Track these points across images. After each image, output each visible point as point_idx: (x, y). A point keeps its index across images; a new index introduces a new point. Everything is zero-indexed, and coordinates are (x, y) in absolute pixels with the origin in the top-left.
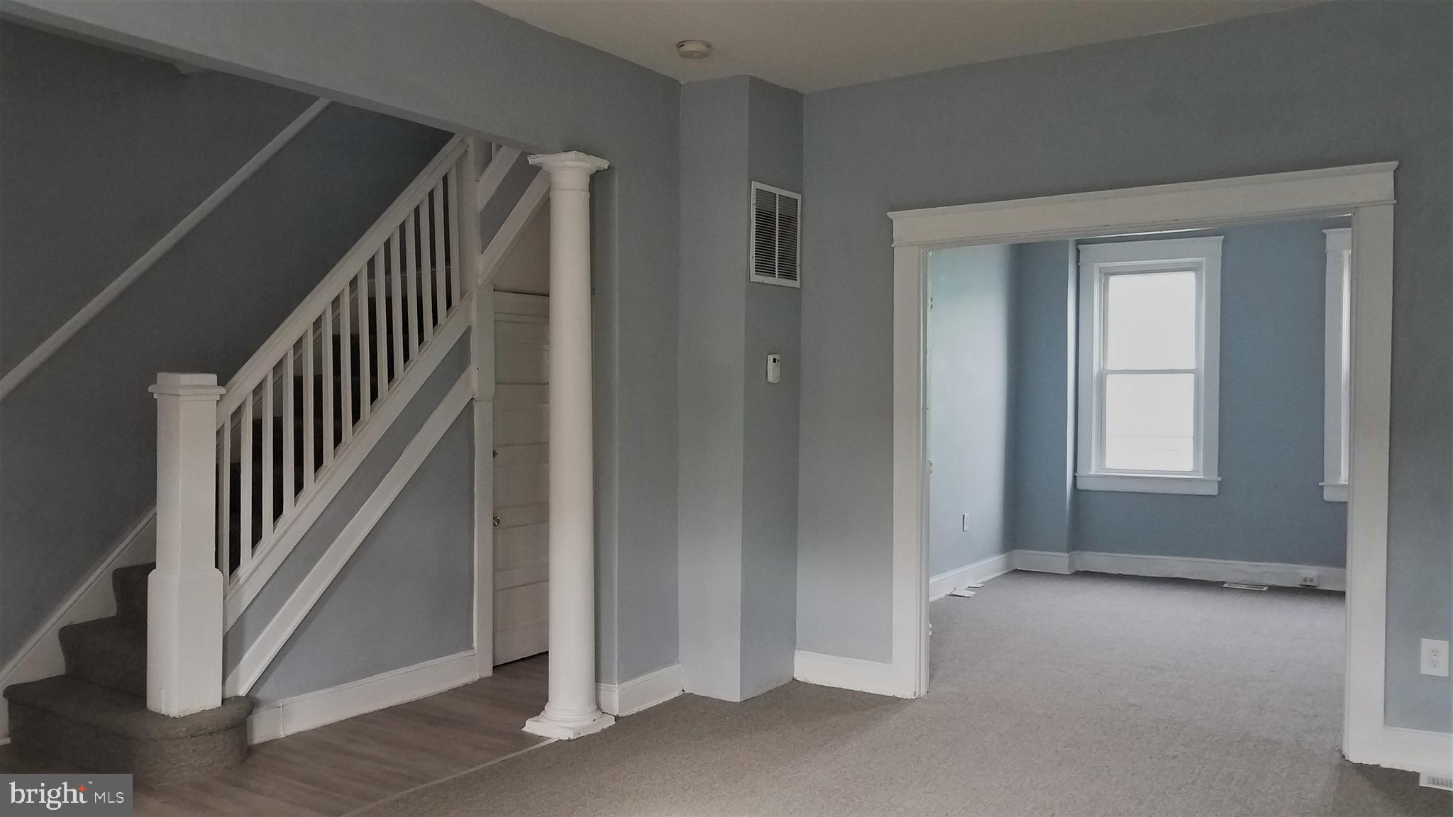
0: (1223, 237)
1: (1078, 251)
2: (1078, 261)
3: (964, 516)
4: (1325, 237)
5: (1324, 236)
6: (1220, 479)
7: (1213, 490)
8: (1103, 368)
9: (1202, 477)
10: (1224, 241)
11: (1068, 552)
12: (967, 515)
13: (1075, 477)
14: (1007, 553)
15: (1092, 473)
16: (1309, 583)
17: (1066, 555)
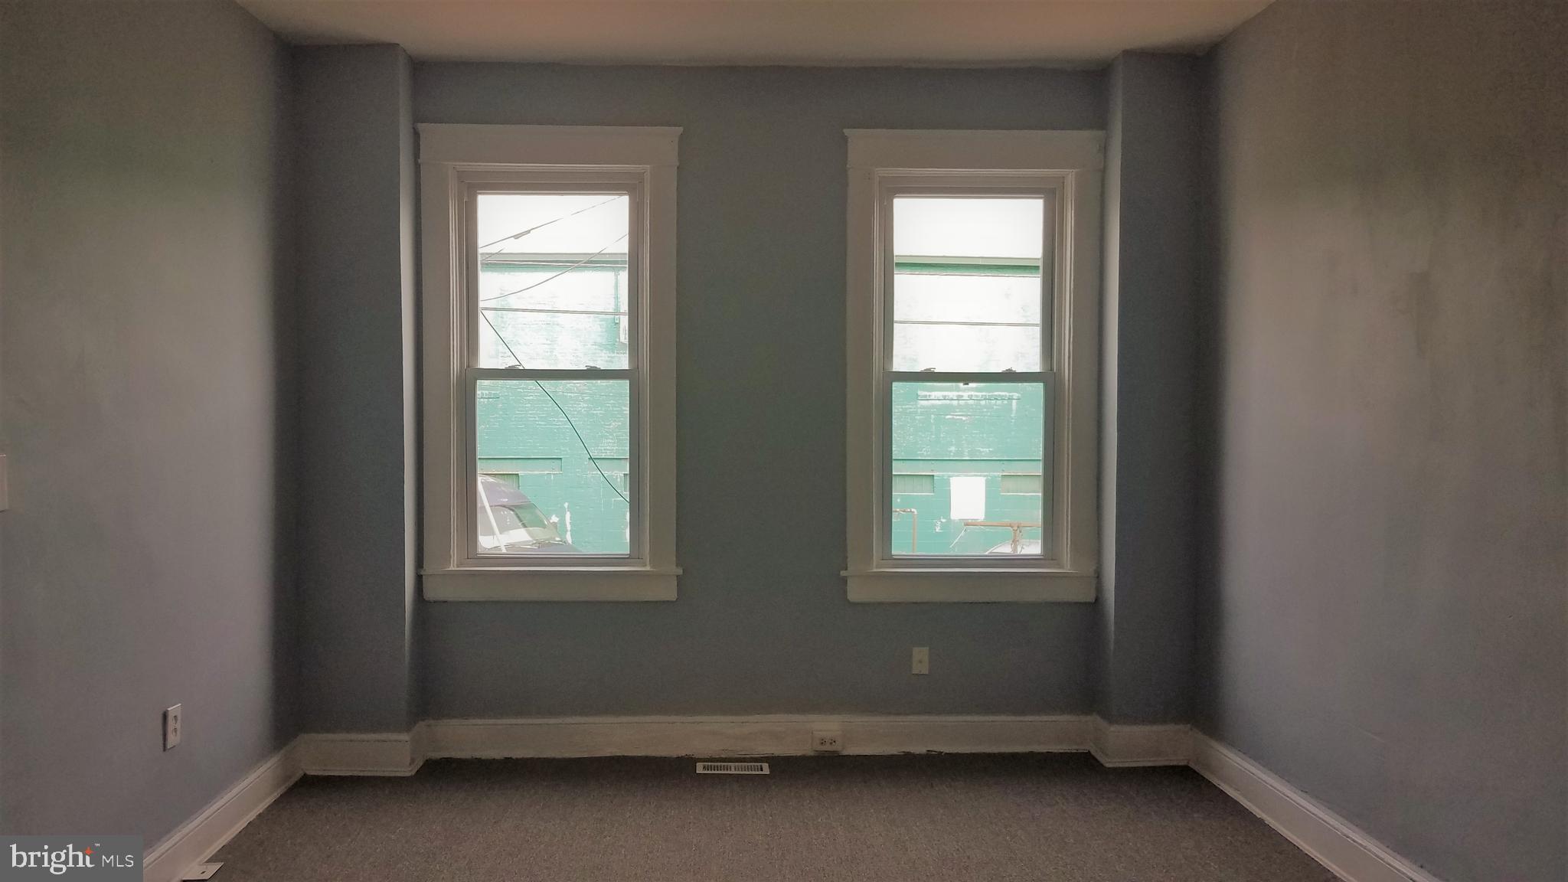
0: (681, 129)
1: (416, 135)
2: (416, 155)
3: (165, 716)
4: (846, 142)
5: (845, 139)
6: (680, 571)
7: (668, 592)
8: (468, 366)
9: (648, 568)
10: (682, 138)
11: (408, 730)
12: (174, 709)
13: (419, 579)
14: (282, 752)
15: (452, 568)
16: (827, 748)
17: (404, 737)
